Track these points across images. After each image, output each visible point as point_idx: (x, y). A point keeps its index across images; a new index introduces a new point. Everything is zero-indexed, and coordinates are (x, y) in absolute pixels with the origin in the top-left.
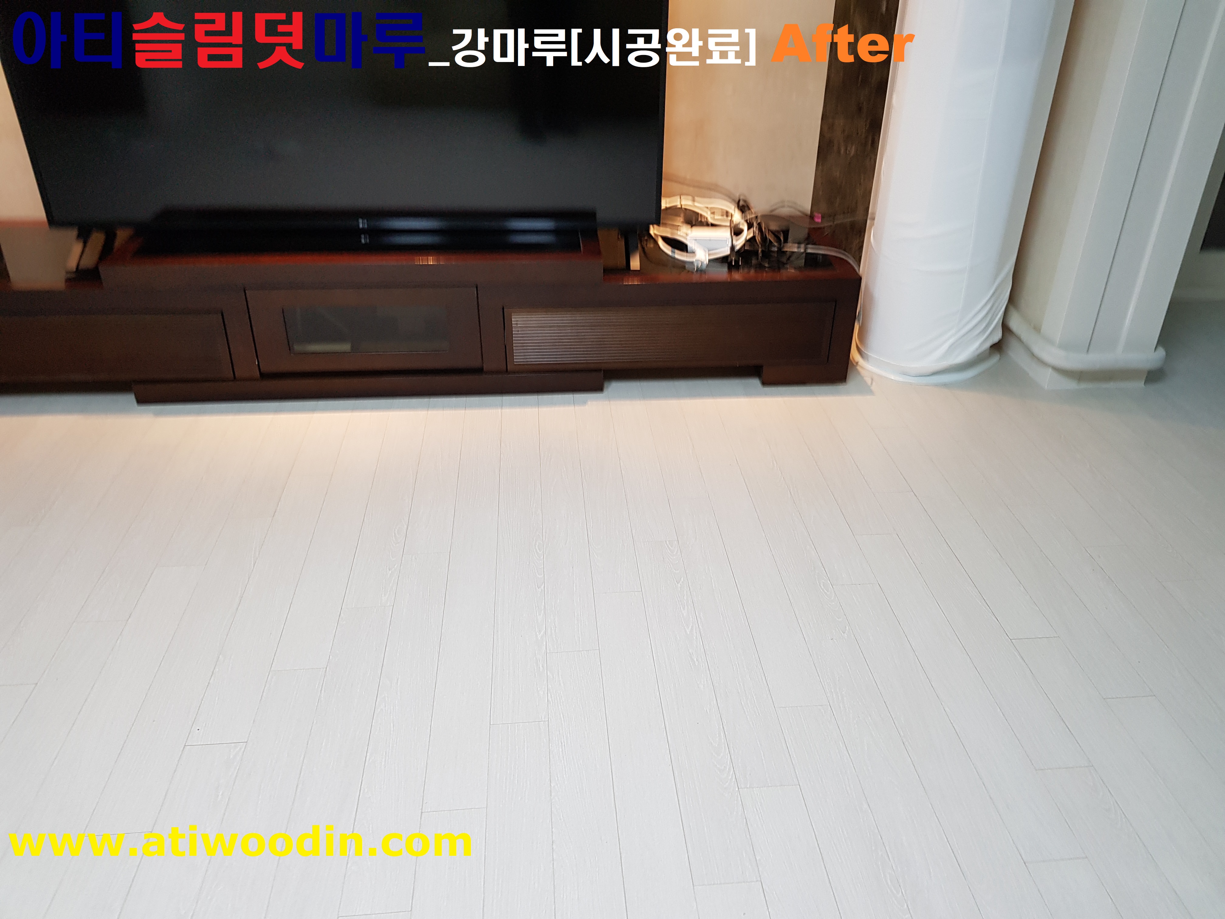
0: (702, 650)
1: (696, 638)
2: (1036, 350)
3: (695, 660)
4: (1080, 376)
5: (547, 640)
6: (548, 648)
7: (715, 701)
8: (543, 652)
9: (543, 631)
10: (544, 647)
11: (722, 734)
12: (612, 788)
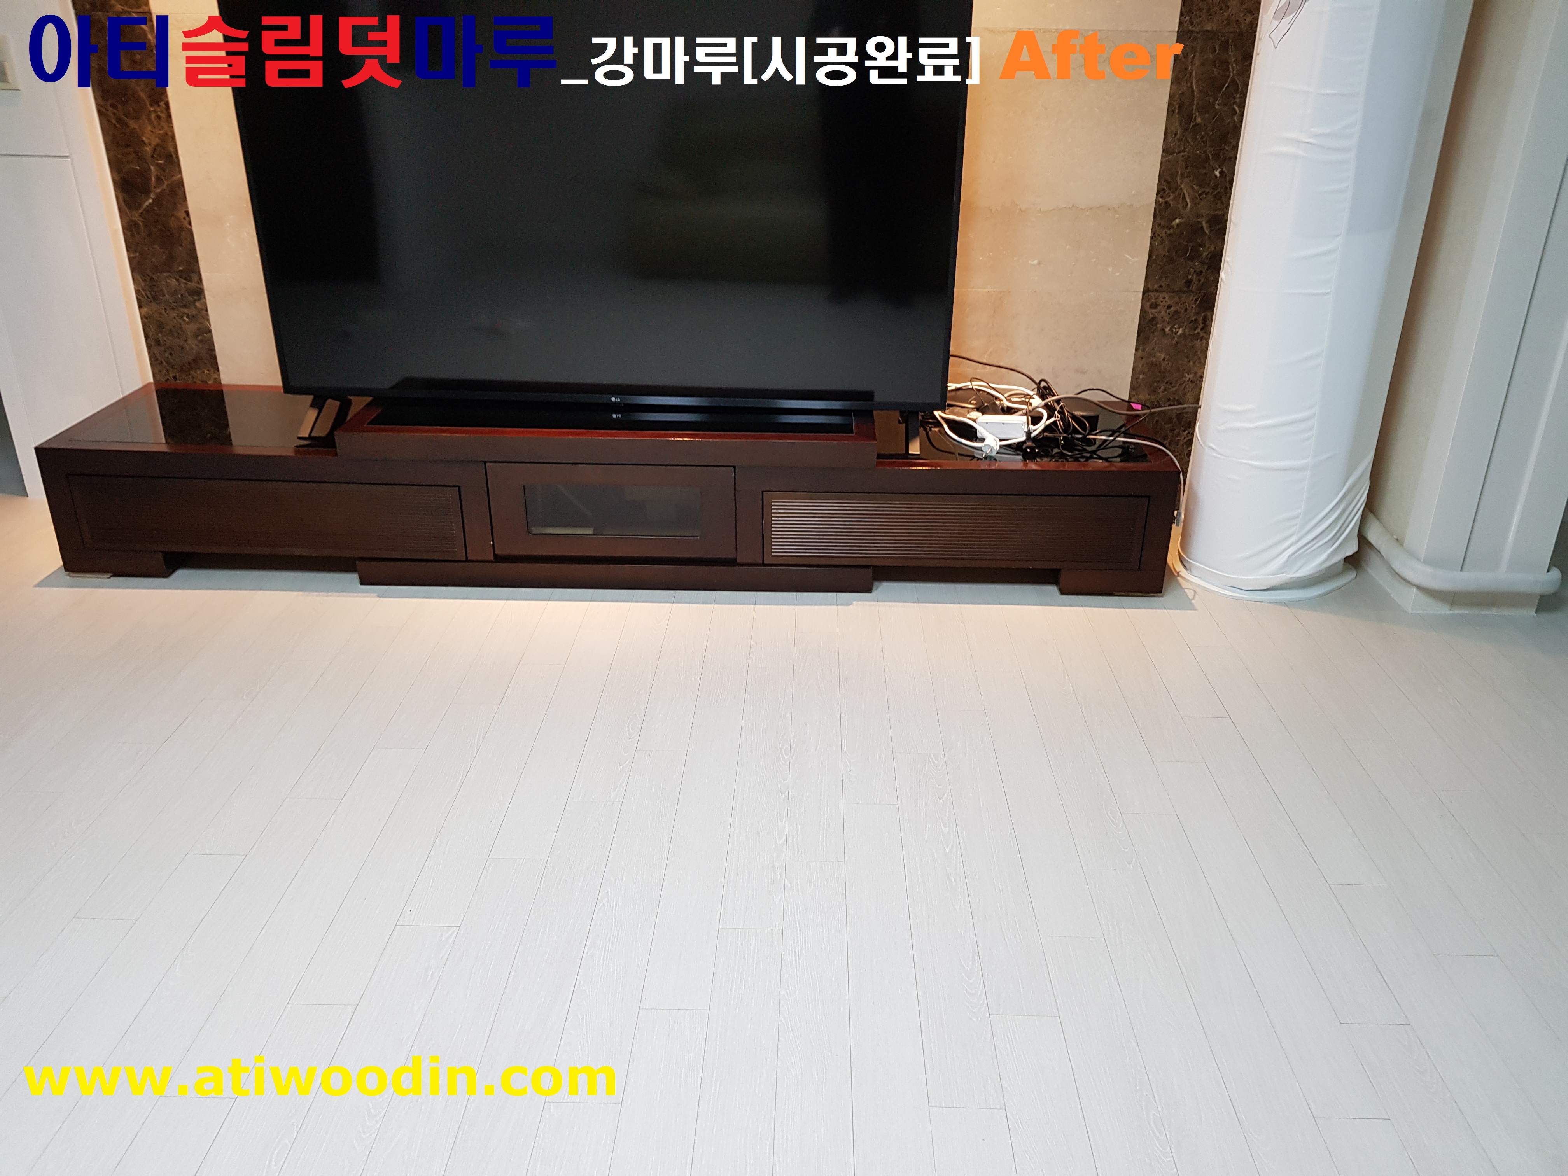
0: (962, 870)
1: (956, 858)
2: (1397, 566)
3: (953, 880)
4: (1452, 598)
5: (788, 848)
6: (787, 856)
7: (971, 924)
8: (782, 860)
9: (783, 839)
10: (784, 855)
11: (976, 958)
12: (847, 1002)
